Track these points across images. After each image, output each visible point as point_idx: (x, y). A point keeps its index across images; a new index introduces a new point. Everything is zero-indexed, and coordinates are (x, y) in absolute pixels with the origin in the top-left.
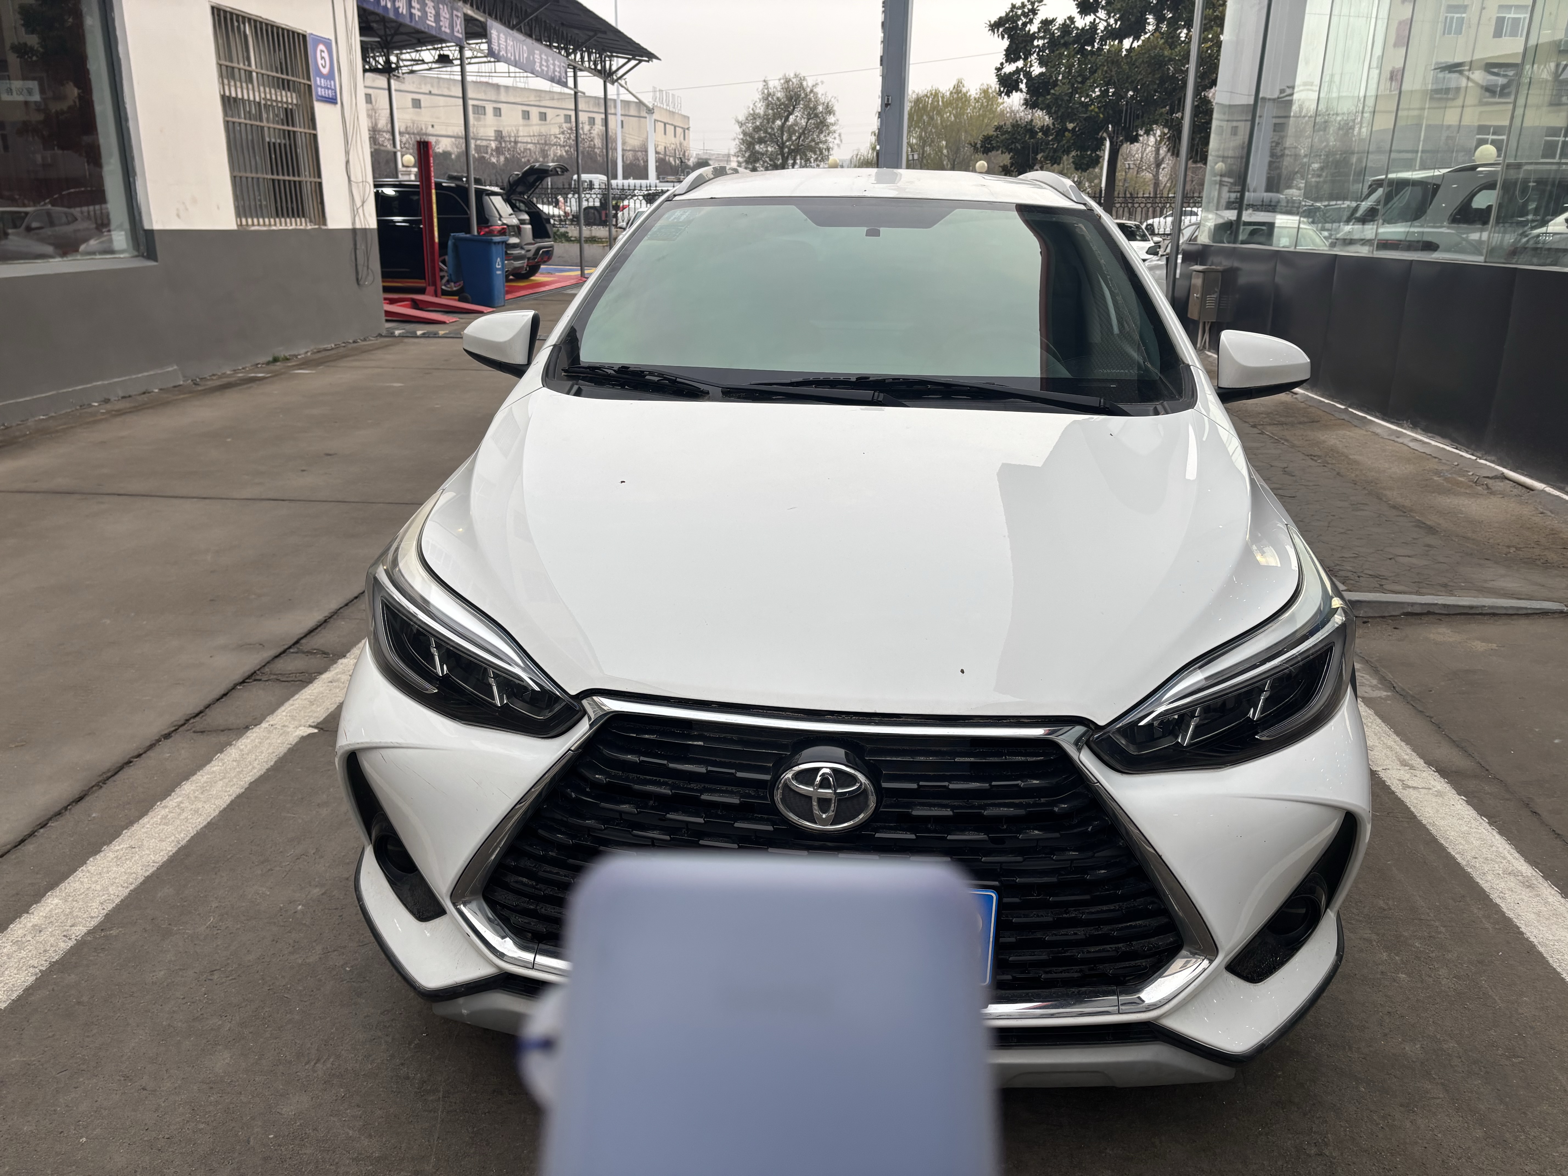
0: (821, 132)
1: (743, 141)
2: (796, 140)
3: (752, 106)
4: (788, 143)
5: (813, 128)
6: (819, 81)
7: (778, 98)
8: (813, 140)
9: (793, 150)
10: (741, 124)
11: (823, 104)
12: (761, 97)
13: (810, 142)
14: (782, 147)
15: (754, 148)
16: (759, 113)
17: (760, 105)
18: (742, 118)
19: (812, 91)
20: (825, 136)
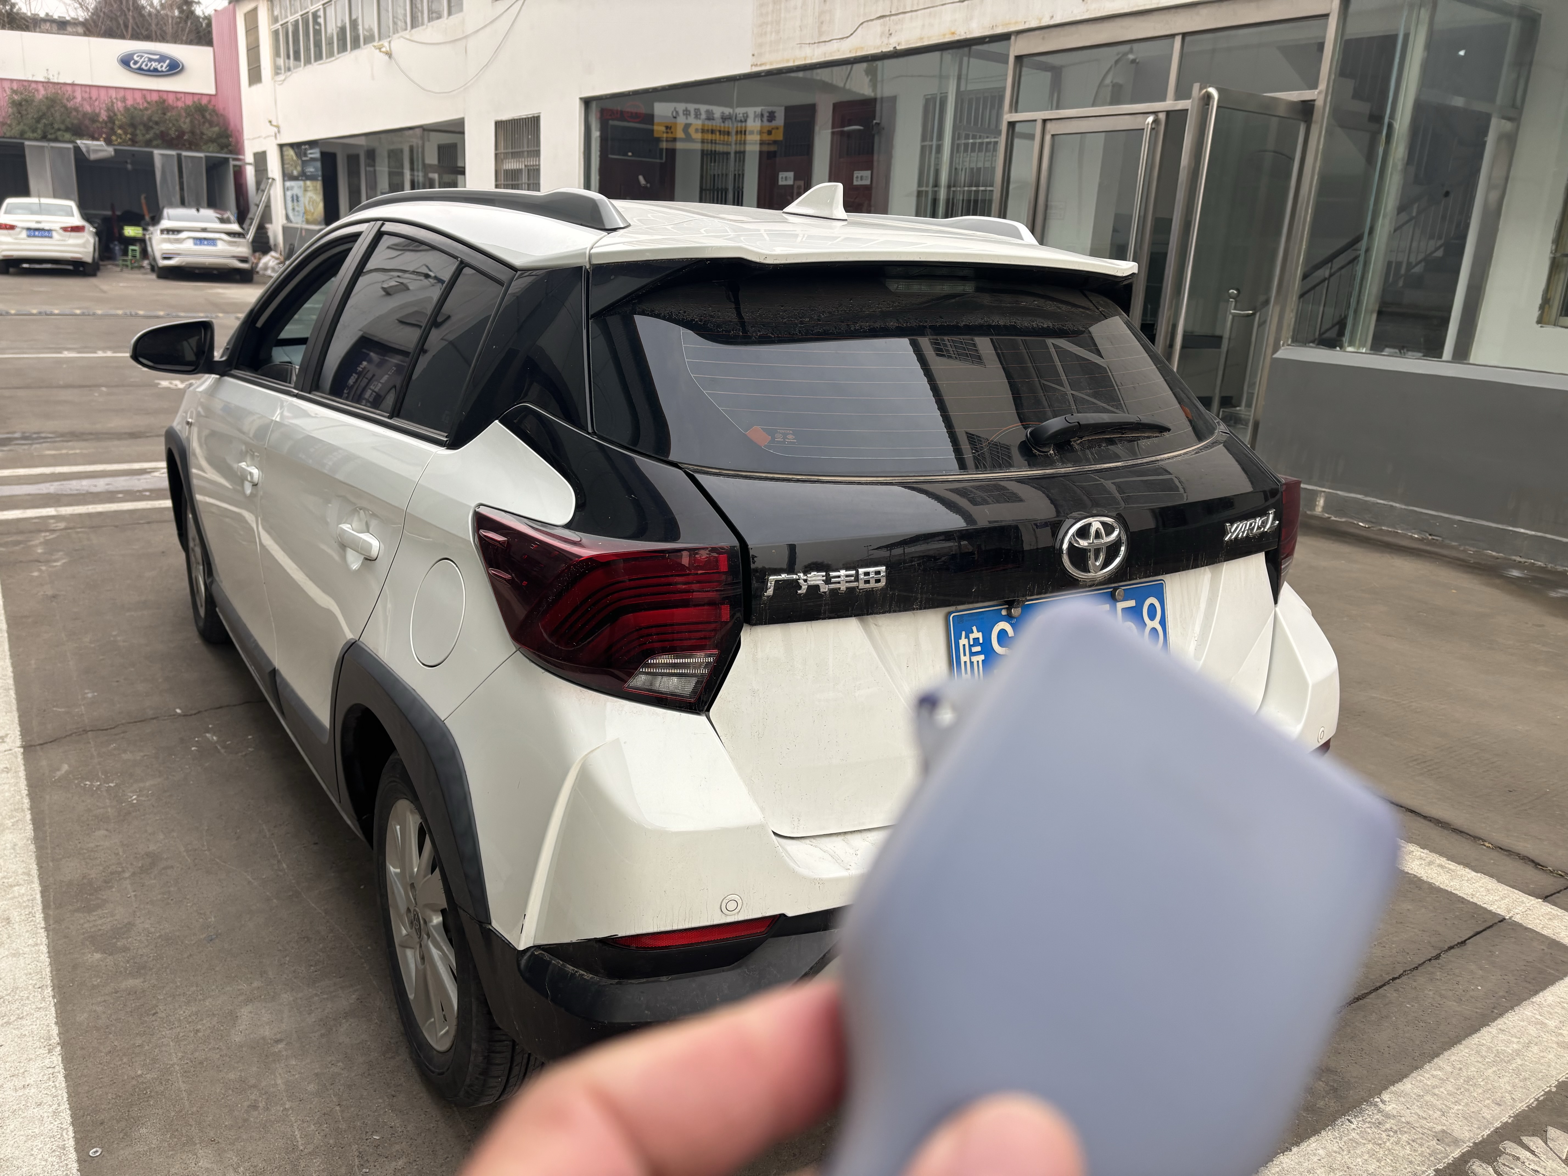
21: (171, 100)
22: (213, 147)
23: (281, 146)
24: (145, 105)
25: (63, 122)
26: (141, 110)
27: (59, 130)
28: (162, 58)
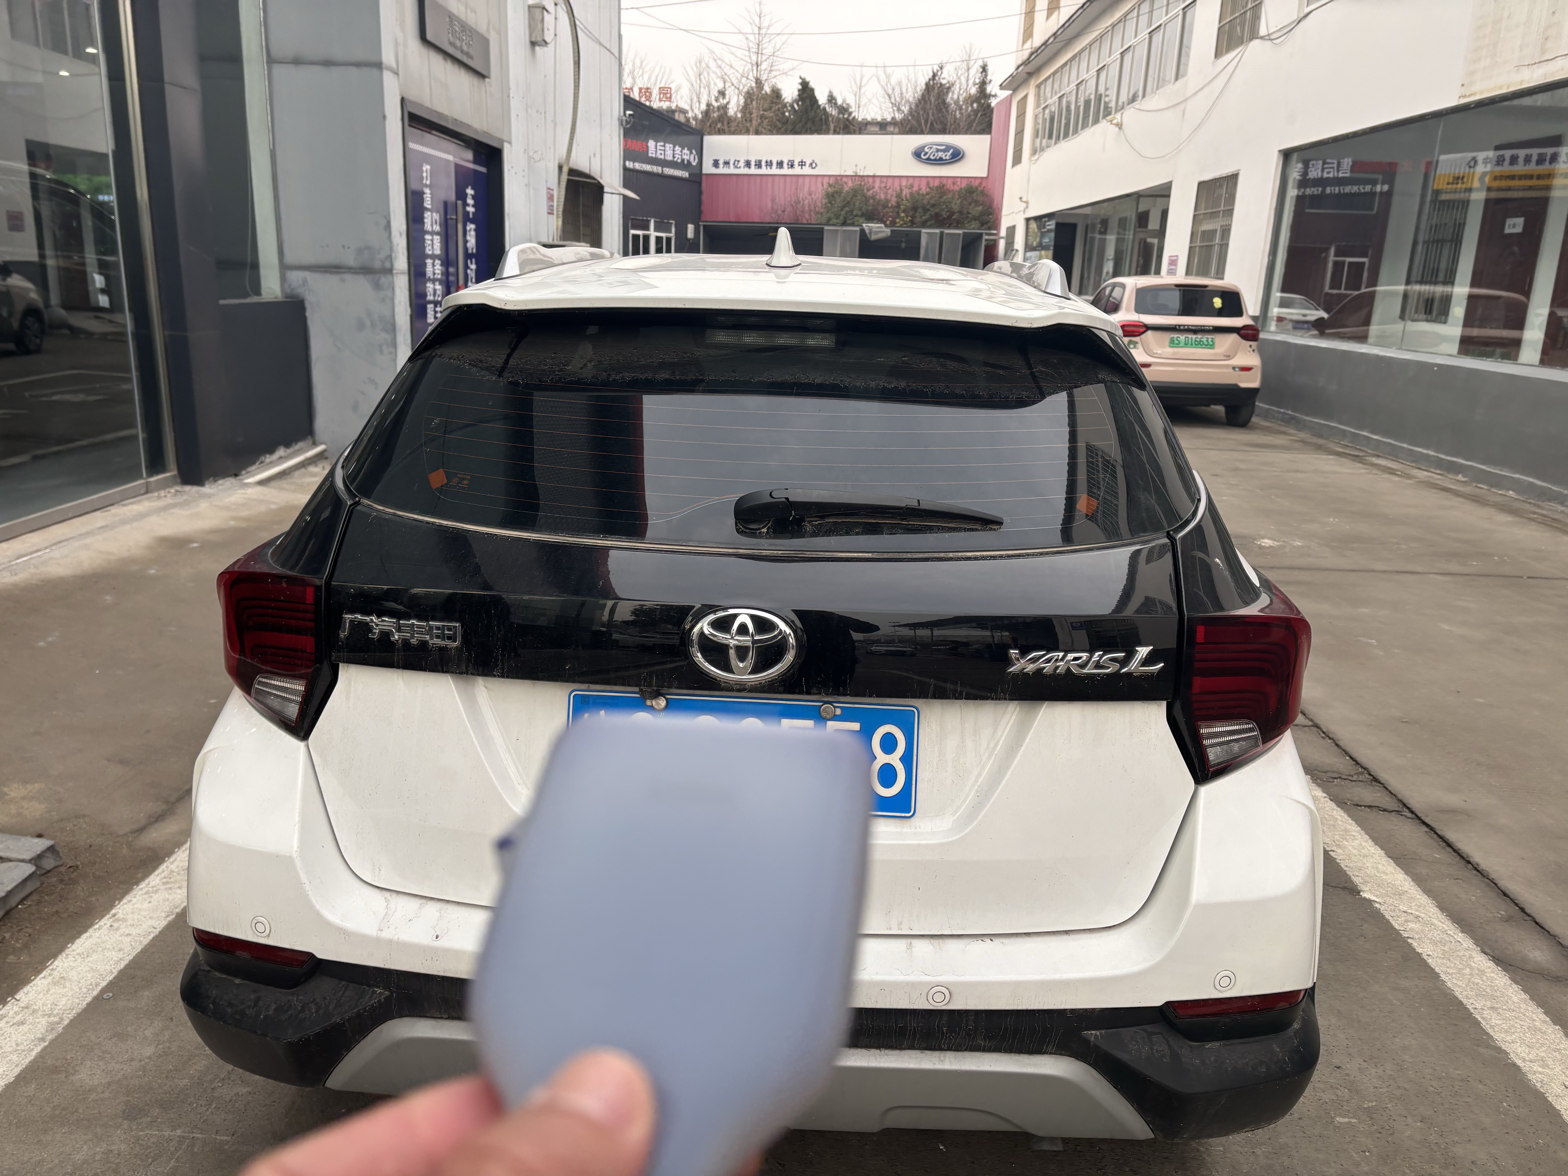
21: (949, 185)
22: (975, 224)
23: (1028, 220)
24: (928, 190)
25: (860, 209)
26: (923, 195)
27: (856, 216)
28: (948, 148)
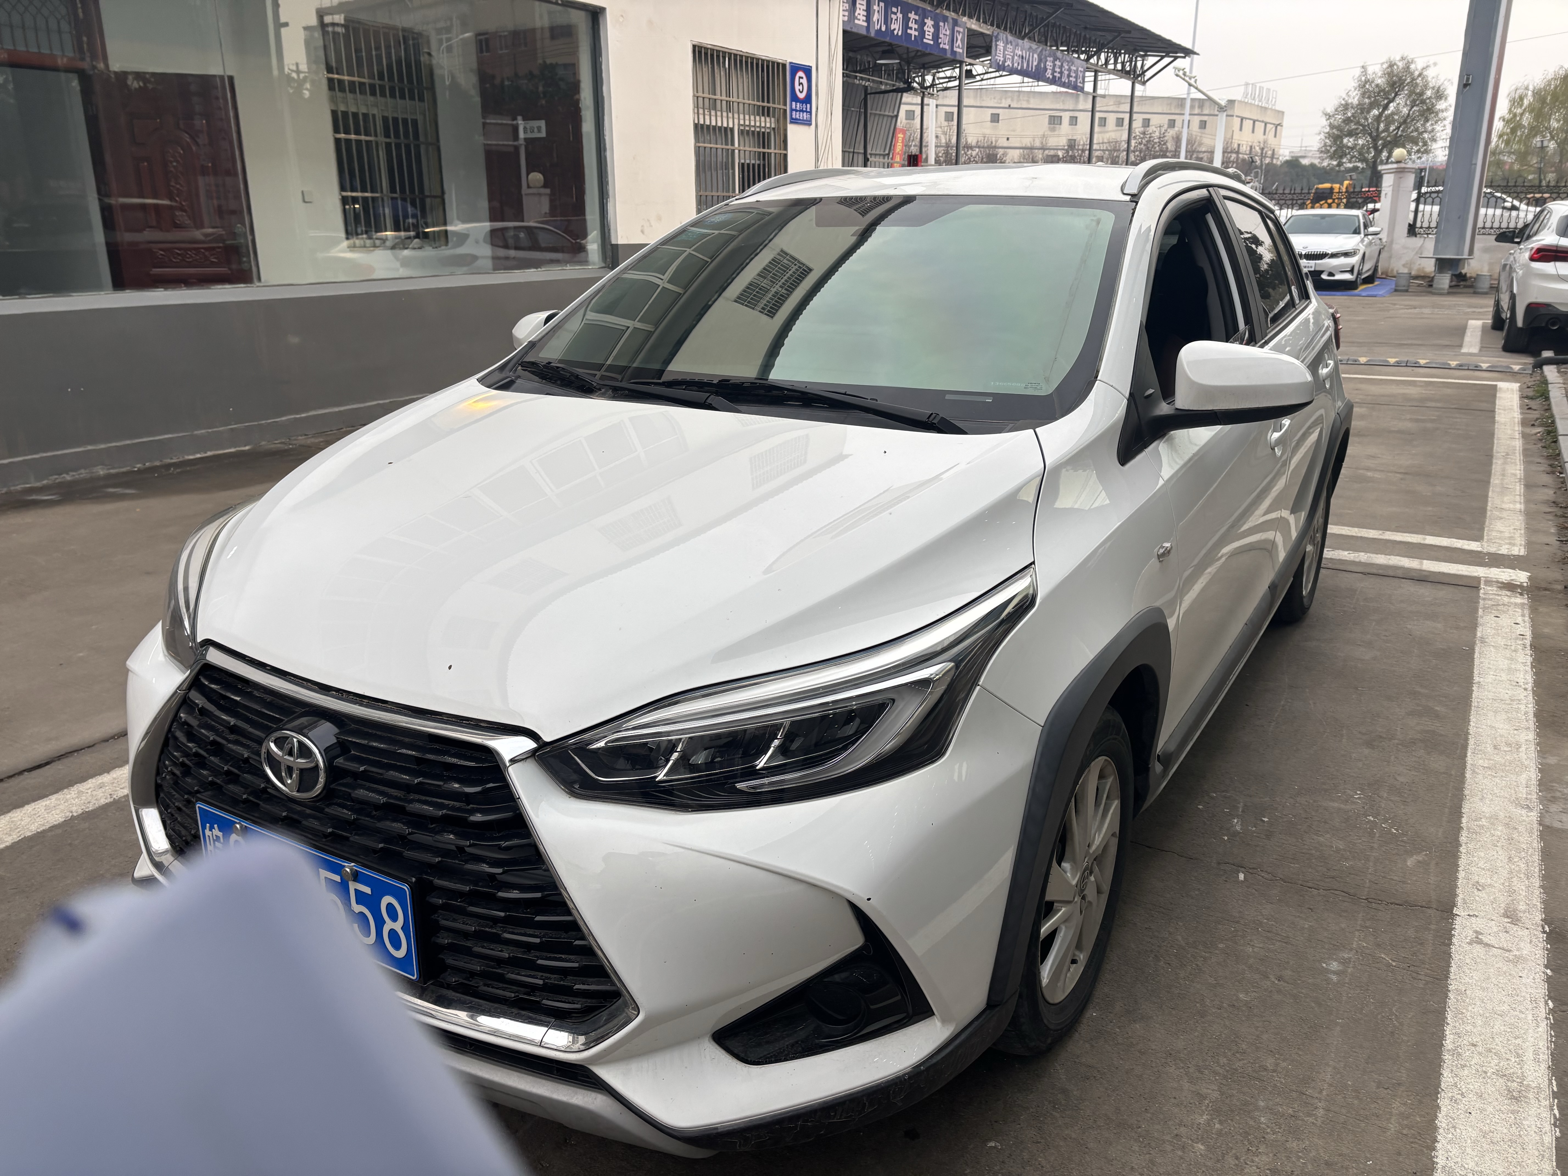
0: (1427, 120)
1: (1329, 135)
2: (1394, 130)
3: (1344, 96)
4: (1383, 135)
5: (1418, 116)
6: (1431, 63)
7: (1377, 86)
8: (1417, 130)
9: (1390, 142)
10: (1329, 116)
11: (1433, 88)
12: (1356, 85)
13: (1412, 132)
14: (1375, 140)
15: (1342, 142)
16: (1352, 103)
17: (1354, 94)
18: (1330, 110)
19: (1420, 75)
20: (1432, 125)
